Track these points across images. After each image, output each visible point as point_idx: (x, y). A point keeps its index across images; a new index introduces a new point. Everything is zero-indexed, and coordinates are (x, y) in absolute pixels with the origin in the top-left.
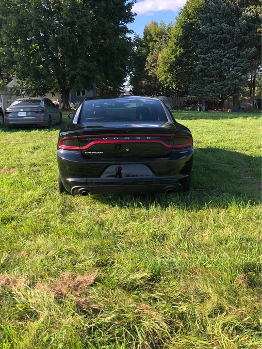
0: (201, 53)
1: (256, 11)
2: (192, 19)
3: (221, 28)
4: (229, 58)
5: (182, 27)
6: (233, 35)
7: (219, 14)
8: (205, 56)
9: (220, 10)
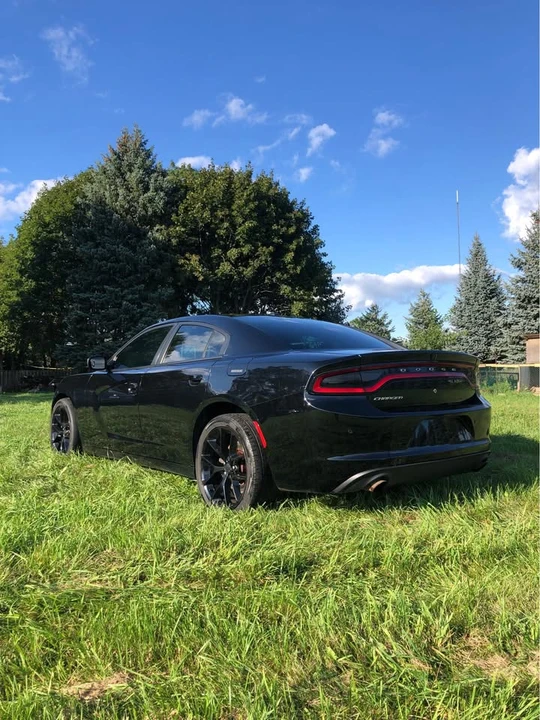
0: (78, 290)
1: (168, 234)
2: (50, 232)
3: (113, 253)
4: (132, 302)
5: (33, 244)
6: (135, 265)
7: (110, 231)
8: (86, 295)
9: (110, 223)
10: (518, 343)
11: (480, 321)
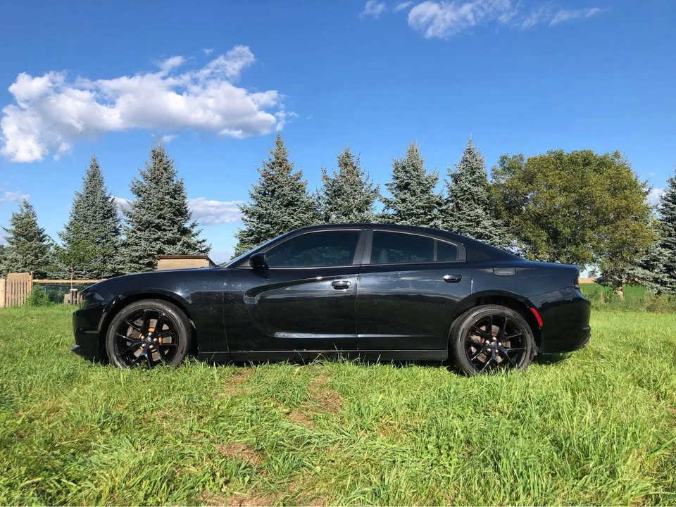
10: (137, 262)
11: (98, 239)
